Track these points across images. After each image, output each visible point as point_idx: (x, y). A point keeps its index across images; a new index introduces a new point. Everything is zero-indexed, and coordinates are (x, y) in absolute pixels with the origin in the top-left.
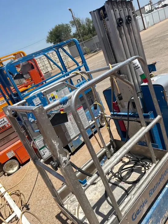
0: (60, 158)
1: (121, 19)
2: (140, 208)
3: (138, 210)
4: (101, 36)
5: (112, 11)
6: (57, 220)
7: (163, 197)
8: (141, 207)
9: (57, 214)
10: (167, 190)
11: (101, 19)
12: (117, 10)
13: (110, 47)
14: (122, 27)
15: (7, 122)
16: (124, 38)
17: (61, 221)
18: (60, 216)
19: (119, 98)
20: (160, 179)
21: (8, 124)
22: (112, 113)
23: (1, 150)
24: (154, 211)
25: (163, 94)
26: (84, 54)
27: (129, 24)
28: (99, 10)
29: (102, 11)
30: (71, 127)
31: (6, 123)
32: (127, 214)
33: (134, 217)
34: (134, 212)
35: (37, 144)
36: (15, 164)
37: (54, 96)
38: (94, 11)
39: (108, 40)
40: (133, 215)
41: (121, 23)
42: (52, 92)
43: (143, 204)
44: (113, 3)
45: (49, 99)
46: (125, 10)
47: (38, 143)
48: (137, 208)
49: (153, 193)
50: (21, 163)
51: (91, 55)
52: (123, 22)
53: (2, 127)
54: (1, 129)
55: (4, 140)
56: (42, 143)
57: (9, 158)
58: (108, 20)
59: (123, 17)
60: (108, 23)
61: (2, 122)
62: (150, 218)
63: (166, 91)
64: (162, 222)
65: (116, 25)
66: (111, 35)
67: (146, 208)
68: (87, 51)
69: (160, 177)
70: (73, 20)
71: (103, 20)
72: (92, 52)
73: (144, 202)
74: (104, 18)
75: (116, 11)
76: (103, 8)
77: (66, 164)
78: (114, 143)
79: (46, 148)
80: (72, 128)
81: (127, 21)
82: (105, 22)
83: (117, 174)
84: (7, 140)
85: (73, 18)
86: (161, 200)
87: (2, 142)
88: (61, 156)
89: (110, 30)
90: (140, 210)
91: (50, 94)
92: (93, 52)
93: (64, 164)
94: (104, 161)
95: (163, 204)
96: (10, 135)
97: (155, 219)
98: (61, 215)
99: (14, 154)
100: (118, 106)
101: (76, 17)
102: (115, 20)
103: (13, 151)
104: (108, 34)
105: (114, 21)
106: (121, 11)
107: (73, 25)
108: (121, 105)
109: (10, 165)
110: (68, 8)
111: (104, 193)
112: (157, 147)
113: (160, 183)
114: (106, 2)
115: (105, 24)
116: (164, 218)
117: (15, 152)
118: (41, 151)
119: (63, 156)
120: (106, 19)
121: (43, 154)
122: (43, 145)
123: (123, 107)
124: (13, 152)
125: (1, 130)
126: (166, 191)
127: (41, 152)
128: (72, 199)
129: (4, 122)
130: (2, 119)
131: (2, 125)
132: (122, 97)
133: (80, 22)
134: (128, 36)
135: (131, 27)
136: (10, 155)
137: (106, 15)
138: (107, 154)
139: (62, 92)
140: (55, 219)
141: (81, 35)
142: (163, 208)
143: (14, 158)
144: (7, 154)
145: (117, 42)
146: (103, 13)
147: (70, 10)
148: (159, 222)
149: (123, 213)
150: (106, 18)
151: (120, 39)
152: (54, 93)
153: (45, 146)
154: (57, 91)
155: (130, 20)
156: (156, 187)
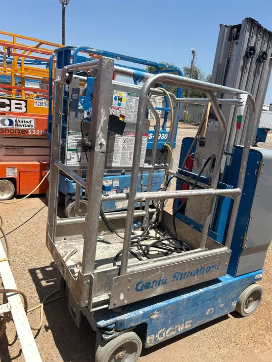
0: (98, 136)
1: (253, 49)
2: (153, 283)
3: (149, 283)
4: (219, 61)
5: (248, 34)
6: (29, 274)
7: (189, 299)
8: (155, 283)
9: (33, 268)
10: (198, 294)
11: (230, 40)
12: (255, 37)
13: (223, 79)
14: (250, 59)
15: (33, 127)
16: (246, 75)
17: (33, 278)
18: (35, 272)
19: (200, 142)
20: (198, 270)
21: (32, 131)
22: (181, 169)
23: (3, 160)
24: (167, 305)
25: (258, 167)
26: (180, 121)
27: (260, 62)
28: (233, 27)
29: (235, 30)
30: (121, 151)
31: (30, 128)
32: (134, 275)
33: (139, 288)
34: (144, 280)
35: (69, 140)
36: (10, 190)
37: (122, 97)
38: (226, 26)
39: (225, 69)
40: (140, 283)
41: (251, 54)
42: (122, 91)
43: (160, 281)
44: (253, 25)
45: (114, 96)
46: (264, 44)
47: (71, 141)
48: (150, 278)
49: (179, 279)
50: (18, 194)
51: (189, 126)
52: (254, 54)
53: (23, 130)
54: (20, 131)
55: (15, 149)
56: (75, 143)
57: (7, 177)
58: (237, 43)
59: (258, 50)
60: (236, 47)
61: (27, 124)
62: (159, 310)
63: (263, 165)
64: (169, 333)
65: (244, 54)
66: (232, 65)
67: (159, 291)
68: (187, 119)
69: (199, 267)
70: (190, 67)
71: (232, 41)
72: (192, 123)
73: (162, 279)
74: (234, 40)
75: (252, 36)
76: (239, 27)
77: (100, 149)
78: (161, 215)
79: (76, 154)
80: (120, 154)
81: (260, 57)
82: (233, 45)
83: (143, 247)
84: (19, 152)
85: (191, 66)
86: (184, 299)
87: (10, 151)
88: (101, 135)
89: (233, 58)
90: (151, 285)
91: (118, 92)
92: (194, 124)
93: (99, 147)
94: (135, 227)
95: (184, 308)
96: (26, 148)
97: (163, 317)
98: (38, 271)
99: (16, 176)
100: (193, 161)
101: (196, 65)
102: (246, 47)
103: (18, 170)
104: (228, 62)
105: (244, 47)
106: (259, 40)
107: (187, 74)
108: (198, 162)
109: (2, 186)
110: (192, 49)
111: (114, 255)
112: (215, 237)
113: (194, 275)
114: (246, 18)
115: (231, 46)
116: (174, 330)
117: (19, 173)
118: (68, 152)
119: (102, 137)
120: (236, 41)
121: (68, 158)
122: (75, 148)
123: (199, 165)
124: (16, 171)
125: (19, 134)
126: (196, 294)
127: (68, 154)
128: (68, 244)
129: (29, 124)
130: (28, 120)
131: (24, 127)
132: (205, 143)
133: (198, 75)
134: (252, 77)
135: (261, 69)
136: (11, 173)
137: (237, 37)
138: (144, 222)
139: (134, 100)
140: (27, 272)
141: (190, 92)
142: (182, 315)
143: (13, 180)
144: (8, 170)
145: (235, 75)
146: (235, 33)
147: (193, 52)
148: (166, 329)
149: (129, 270)
150: (236, 39)
151: (240, 73)
152: (124, 95)
153: (76, 150)
154: (129, 94)
155: (264, 59)
156: (188, 276)
